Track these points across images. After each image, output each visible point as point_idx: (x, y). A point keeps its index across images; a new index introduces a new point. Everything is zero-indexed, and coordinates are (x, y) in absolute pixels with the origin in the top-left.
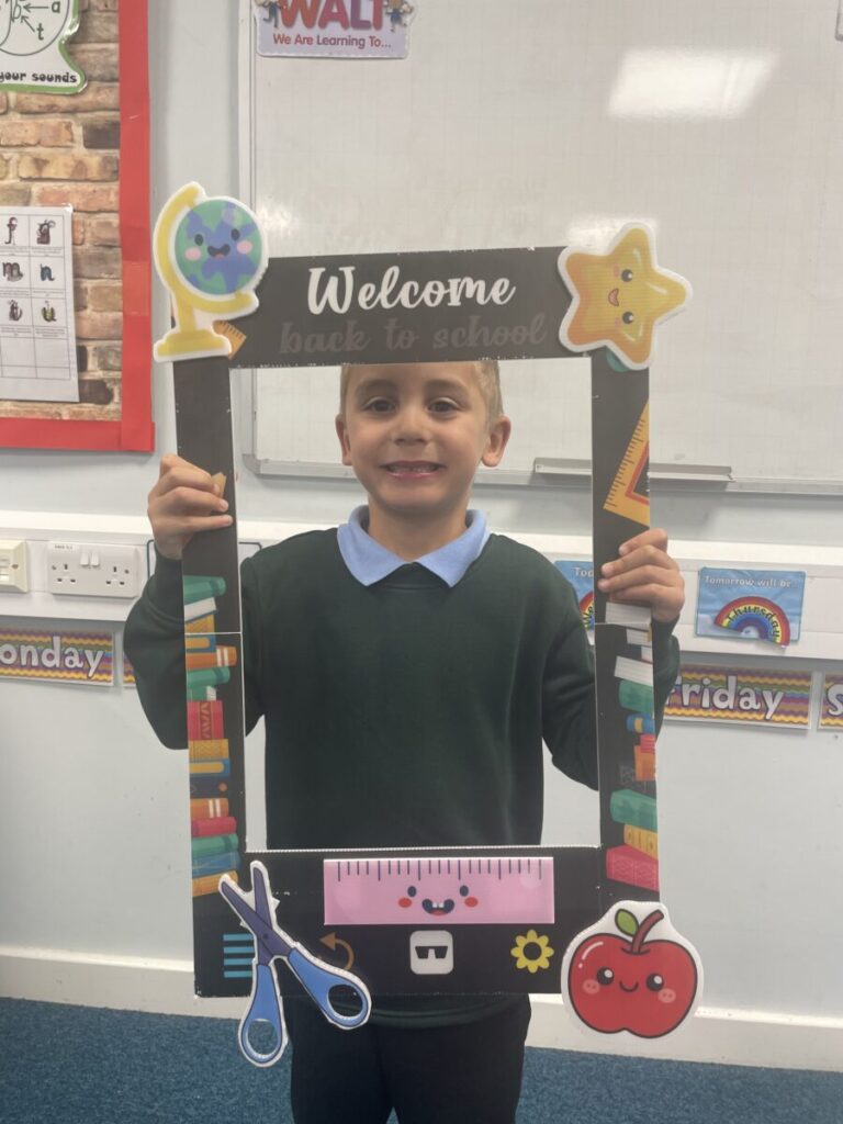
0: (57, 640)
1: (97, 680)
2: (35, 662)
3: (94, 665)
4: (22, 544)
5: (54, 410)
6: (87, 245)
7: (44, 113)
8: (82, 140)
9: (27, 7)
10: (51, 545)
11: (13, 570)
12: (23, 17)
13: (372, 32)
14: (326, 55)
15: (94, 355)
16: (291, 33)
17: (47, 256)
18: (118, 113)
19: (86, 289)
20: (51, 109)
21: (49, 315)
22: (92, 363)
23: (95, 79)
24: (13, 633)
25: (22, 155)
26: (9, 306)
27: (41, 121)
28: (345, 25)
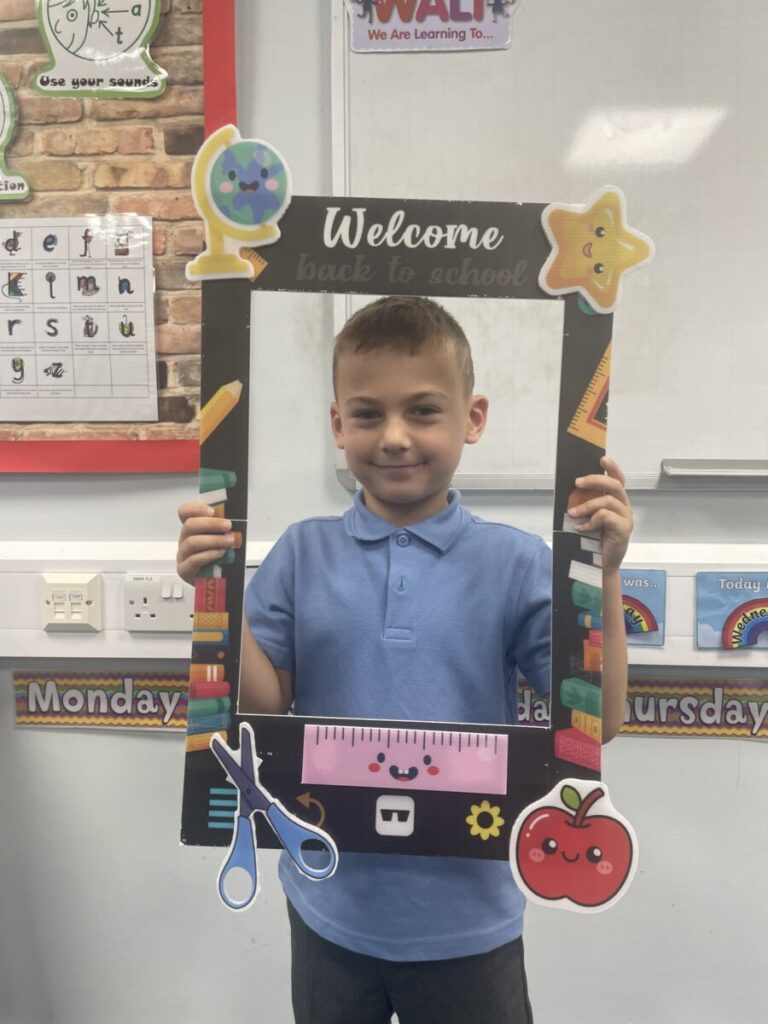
0: (129, 683)
1: (173, 726)
2: (104, 709)
3: (170, 709)
4: (96, 578)
5: (130, 431)
6: (169, 255)
7: (122, 119)
8: (163, 147)
9: (105, 12)
10: (130, 576)
11: (86, 606)
12: (101, 22)
13: (473, 24)
14: (424, 49)
15: (174, 371)
16: (387, 28)
17: (125, 268)
18: (202, 117)
19: (167, 301)
20: (130, 115)
21: (127, 330)
22: (173, 379)
23: (176, 83)
24: (80, 677)
25: (98, 163)
26: (84, 322)
27: (119, 128)
28: (444, 19)
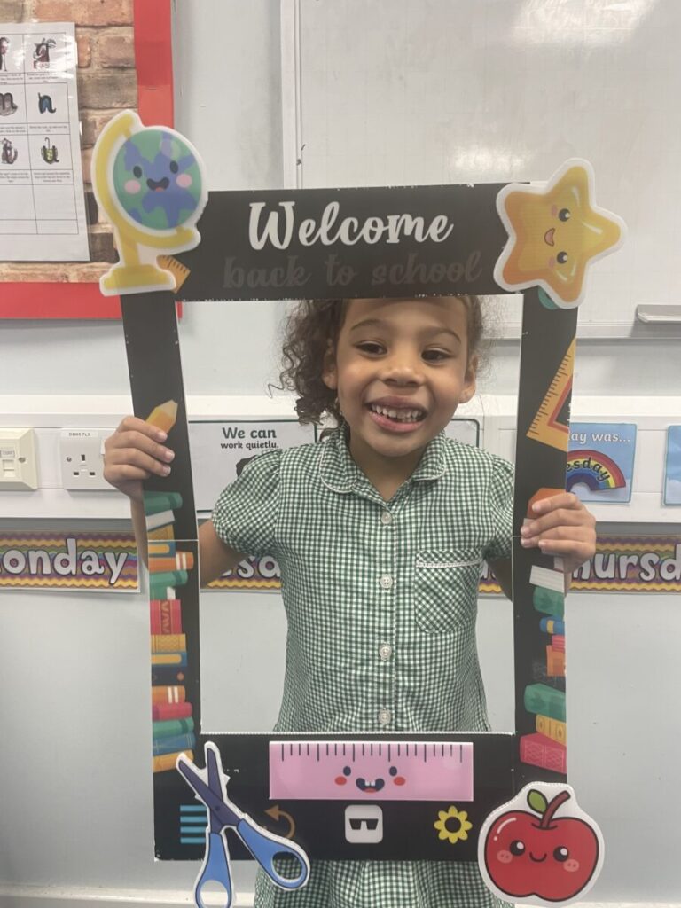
0: (71, 543)
1: (121, 587)
3: (116, 570)
4: (29, 432)
5: (59, 272)
6: (95, 67)
10: (65, 431)
11: (20, 463)
17: (45, 83)
19: (94, 122)
21: (50, 156)
22: (103, 214)
24: (19, 537)
26: (2, 146)
